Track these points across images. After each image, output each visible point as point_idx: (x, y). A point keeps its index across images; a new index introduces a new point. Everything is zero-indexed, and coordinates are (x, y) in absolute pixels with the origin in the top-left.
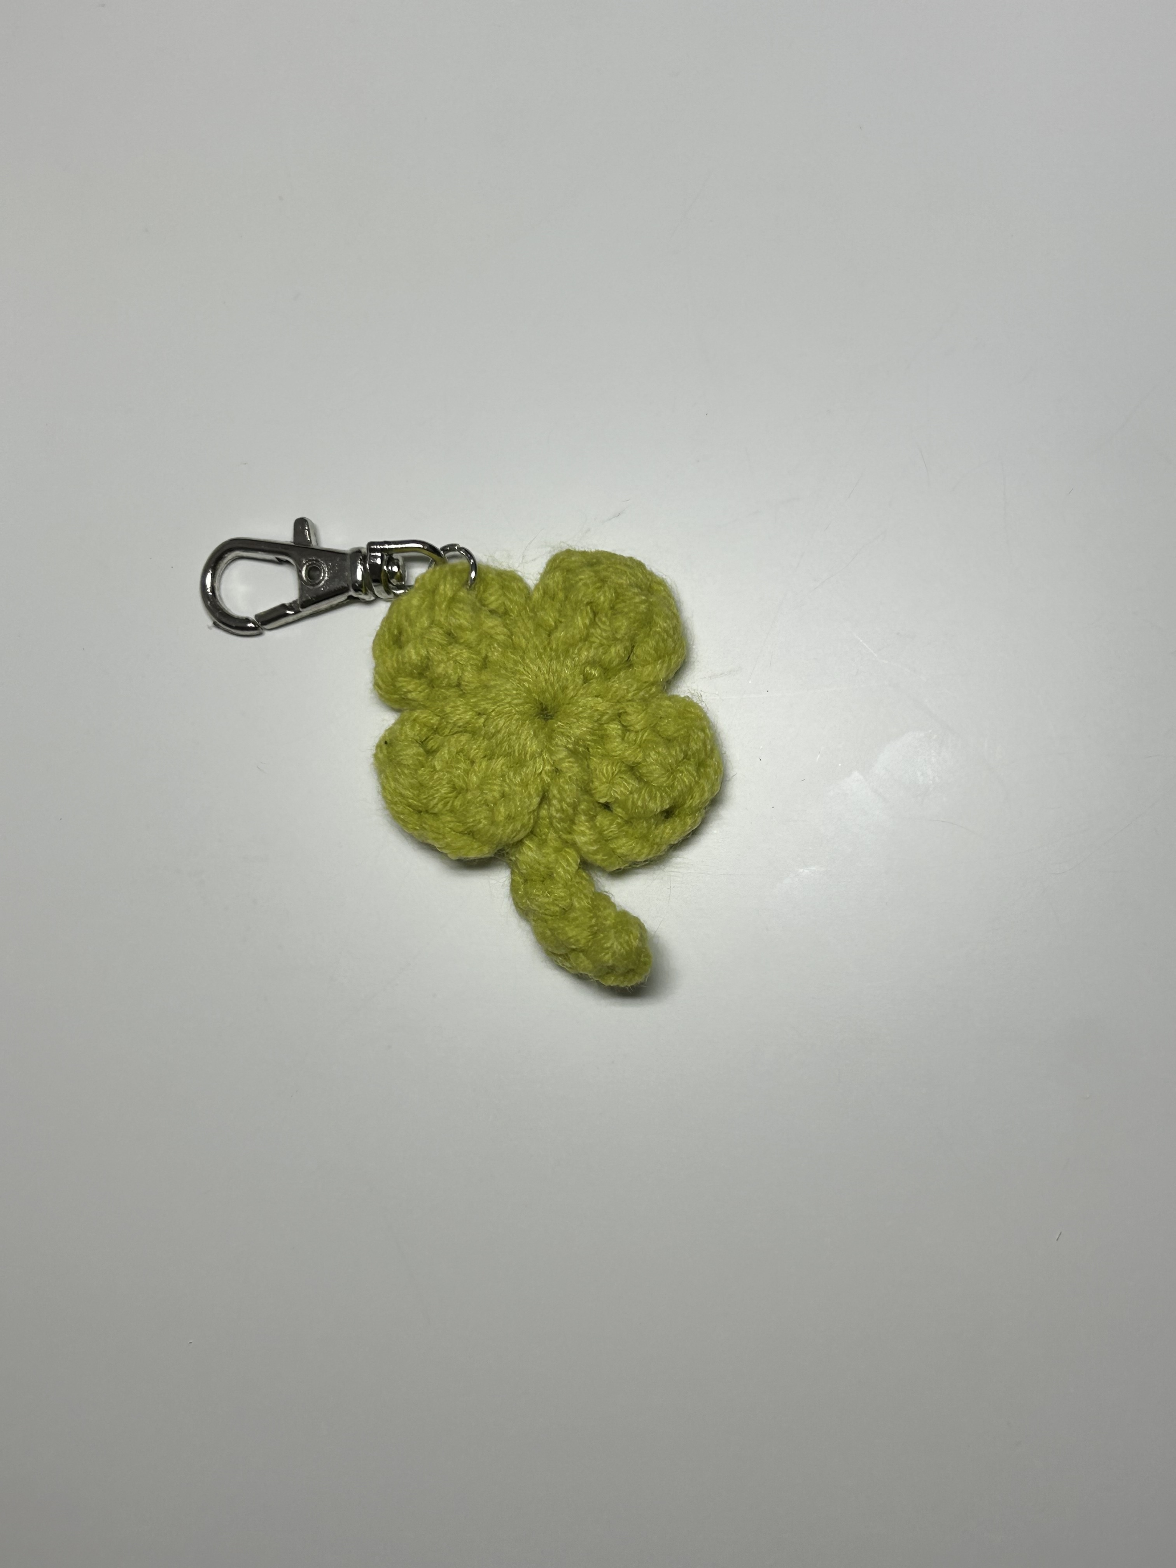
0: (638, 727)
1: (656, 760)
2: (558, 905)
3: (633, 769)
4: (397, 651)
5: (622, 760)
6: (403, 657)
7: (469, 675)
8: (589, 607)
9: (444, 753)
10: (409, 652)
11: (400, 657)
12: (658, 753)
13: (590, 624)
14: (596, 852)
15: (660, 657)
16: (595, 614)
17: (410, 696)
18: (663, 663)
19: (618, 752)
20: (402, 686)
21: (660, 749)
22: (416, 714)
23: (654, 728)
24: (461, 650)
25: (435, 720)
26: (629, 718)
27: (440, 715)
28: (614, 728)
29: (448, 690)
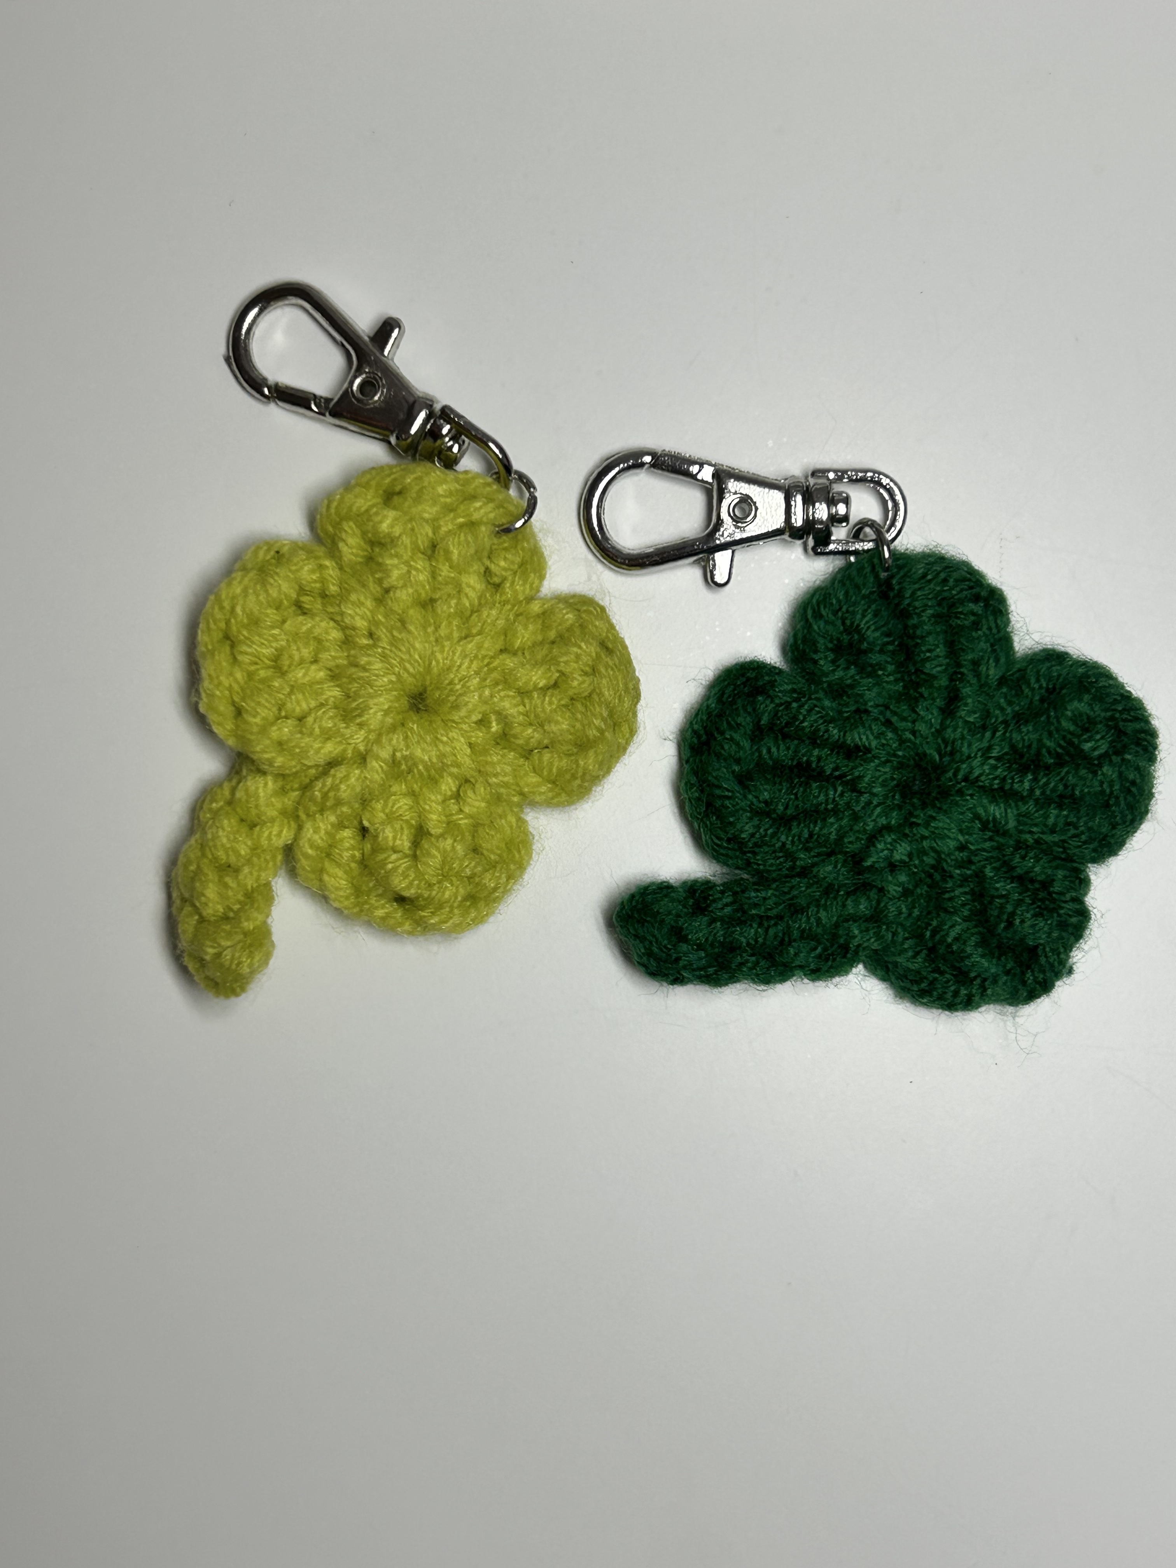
0: (467, 810)
1: (445, 851)
2: (228, 855)
3: (420, 833)
4: (379, 500)
5: (421, 815)
6: (377, 514)
7: (404, 596)
8: (557, 675)
9: (305, 624)
10: (385, 517)
11: (375, 510)
12: (453, 847)
13: (541, 688)
14: (307, 856)
15: (554, 782)
16: (555, 685)
17: (341, 545)
18: (551, 790)
19: (427, 807)
20: (346, 531)
21: (459, 847)
22: (327, 563)
23: (476, 826)
24: (425, 569)
25: (333, 589)
26: (470, 793)
27: (343, 591)
28: (448, 785)
29: (375, 582)
